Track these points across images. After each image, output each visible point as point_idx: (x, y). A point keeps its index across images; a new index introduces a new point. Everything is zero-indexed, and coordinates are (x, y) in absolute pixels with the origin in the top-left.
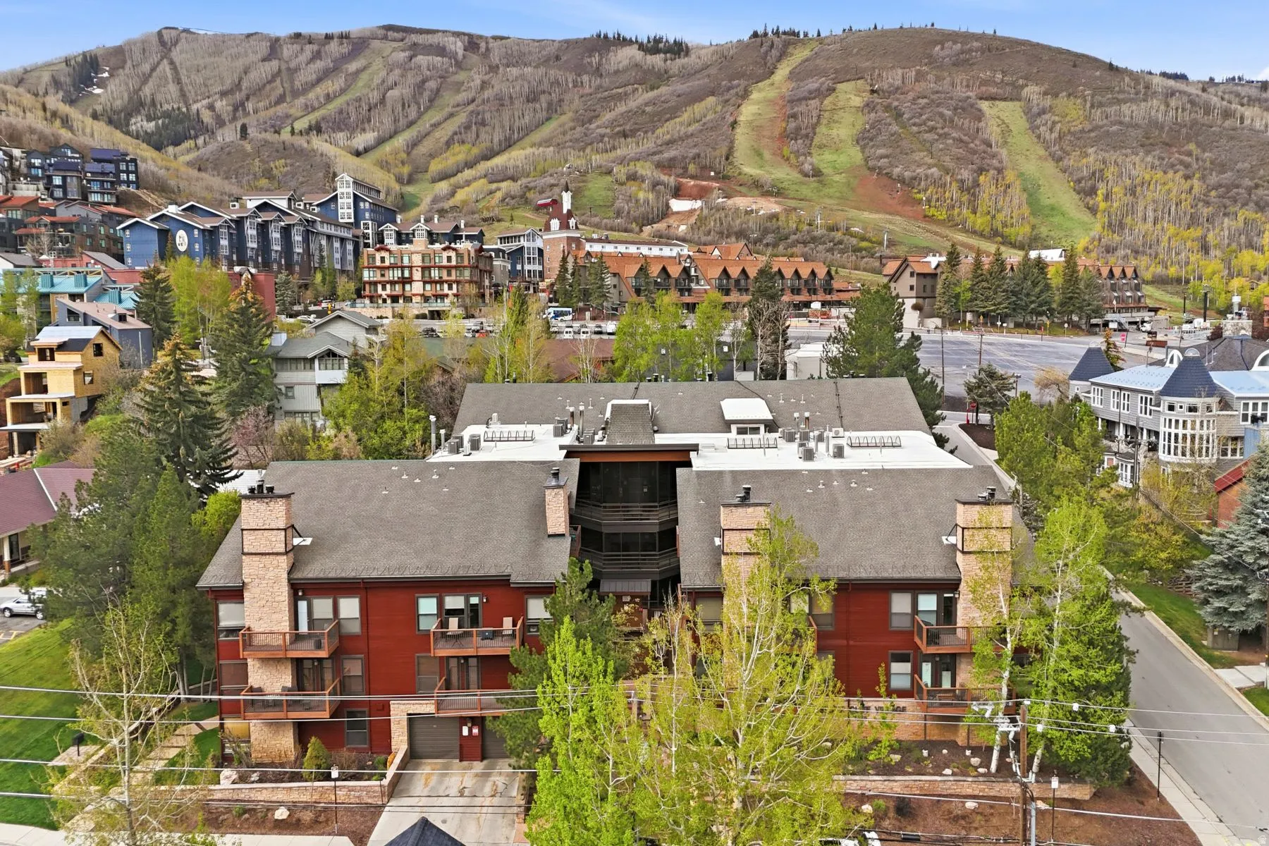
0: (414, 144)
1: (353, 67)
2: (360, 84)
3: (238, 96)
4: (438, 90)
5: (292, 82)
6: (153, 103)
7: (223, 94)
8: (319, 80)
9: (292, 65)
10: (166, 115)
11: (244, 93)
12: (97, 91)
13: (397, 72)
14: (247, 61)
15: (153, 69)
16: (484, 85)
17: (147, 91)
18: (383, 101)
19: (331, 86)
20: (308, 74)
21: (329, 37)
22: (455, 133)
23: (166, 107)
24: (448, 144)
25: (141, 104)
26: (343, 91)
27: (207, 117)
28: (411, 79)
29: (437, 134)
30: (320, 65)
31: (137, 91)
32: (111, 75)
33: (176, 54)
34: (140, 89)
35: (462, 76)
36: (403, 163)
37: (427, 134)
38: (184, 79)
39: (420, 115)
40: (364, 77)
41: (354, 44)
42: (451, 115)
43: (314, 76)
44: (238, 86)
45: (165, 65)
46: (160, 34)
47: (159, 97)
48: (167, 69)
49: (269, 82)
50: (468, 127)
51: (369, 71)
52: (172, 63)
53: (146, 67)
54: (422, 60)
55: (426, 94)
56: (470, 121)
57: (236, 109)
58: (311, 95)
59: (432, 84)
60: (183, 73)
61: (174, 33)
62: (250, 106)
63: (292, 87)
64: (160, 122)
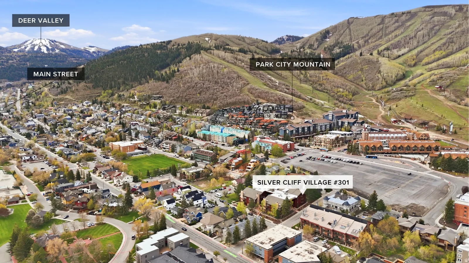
0: (421, 51)
1: (409, 23)
2: (409, 30)
3: (367, 38)
4: (439, 29)
5: (386, 31)
6: (342, 42)
7: (362, 38)
8: (395, 30)
9: (387, 25)
10: (344, 47)
11: (369, 37)
12: (328, 40)
13: (424, 25)
14: (373, 26)
15: (344, 32)
16: (459, 26)
17: (341, 39)
18: (415, 36)
19: (397, 32)
20: (392, 28)
21: (403, 13)
22: (439, 47)
23: (345, 43)
24: (434, 51)
25: (338, 43)
26: (402, 33)
27: (356, 46)
28: (430, 26)
29: (432, 47)
30: (397, 24)
31: (338, 40)
32: (332, 35)
33: (352, 27)
34: (339, 39)
35: (452, 22)
36: (413, 60)
37: (429, 47)
38: (352, 35)
39: (429, 39)
40: (411, 27)
41: (411, 15)
42: (441, 39)
43: (393, 29)
44: (368, 35)
45: (348, 30)
46: (348, 20)
47: (344, 41)
48: (348, 32)
49: (378, 32)
50: (444, 44)
51: (414, 25)
52: (350, 29)
53: (342, 31)
54: (436, 19)
55: (433, 32)
56: (447, 42)
57: (365, 42)
58: (390, 36)
59: (437, 28)
60: (352, 32)
61: (352, 19)
62: (370, 41)
63: (385, 33)
64: (341, 49)
